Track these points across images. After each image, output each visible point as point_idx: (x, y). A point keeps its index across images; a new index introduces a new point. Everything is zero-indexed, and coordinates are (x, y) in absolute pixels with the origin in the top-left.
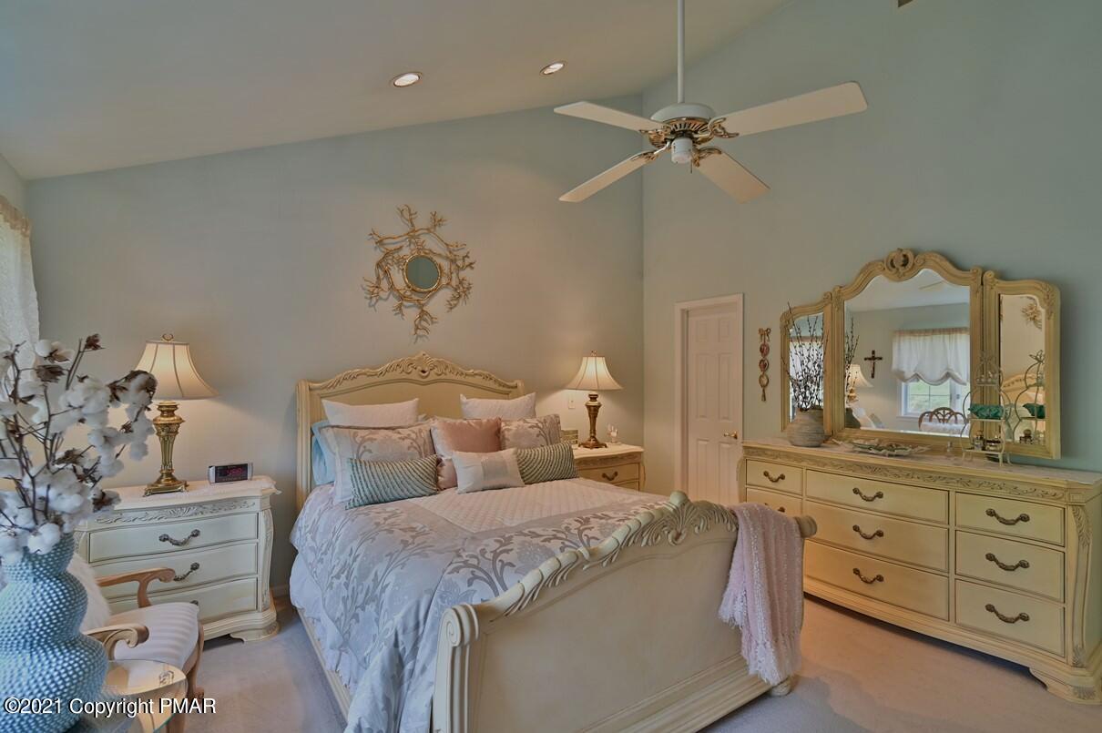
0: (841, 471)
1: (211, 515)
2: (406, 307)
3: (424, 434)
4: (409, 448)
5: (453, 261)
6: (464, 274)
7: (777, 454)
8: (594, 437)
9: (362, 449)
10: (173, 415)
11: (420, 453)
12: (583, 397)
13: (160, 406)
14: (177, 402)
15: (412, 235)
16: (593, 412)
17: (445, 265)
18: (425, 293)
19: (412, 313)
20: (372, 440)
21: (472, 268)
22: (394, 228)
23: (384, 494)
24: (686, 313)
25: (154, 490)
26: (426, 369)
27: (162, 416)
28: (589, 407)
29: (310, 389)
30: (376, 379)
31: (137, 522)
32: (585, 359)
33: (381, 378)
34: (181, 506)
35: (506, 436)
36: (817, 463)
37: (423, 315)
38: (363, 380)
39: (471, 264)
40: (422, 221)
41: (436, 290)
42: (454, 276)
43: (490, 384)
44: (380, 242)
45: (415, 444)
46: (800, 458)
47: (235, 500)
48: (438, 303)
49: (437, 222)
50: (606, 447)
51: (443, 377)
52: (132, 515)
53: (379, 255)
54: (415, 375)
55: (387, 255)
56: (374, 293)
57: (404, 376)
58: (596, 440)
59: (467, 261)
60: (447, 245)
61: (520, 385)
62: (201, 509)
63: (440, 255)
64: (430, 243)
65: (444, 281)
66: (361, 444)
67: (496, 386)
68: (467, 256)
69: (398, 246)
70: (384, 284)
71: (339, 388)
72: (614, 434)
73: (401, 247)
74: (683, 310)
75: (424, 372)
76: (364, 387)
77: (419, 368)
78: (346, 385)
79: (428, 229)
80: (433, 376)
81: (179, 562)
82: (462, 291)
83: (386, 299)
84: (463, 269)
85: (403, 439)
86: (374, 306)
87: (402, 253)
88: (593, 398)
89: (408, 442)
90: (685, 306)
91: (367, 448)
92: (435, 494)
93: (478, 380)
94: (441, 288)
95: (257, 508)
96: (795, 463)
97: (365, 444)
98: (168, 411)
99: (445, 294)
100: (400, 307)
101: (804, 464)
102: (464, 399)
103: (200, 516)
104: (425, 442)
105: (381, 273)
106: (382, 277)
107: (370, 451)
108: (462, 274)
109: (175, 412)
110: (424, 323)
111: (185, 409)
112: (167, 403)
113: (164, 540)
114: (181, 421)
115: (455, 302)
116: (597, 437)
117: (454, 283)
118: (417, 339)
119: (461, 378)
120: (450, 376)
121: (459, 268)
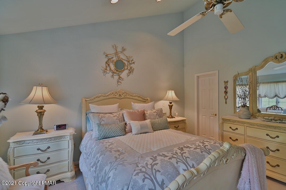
0: (261, 128)
1: (54, 141)
2: (115, 75)
3: (121, 115)
4: (116, 120)
5: (128, 62)
6: (132, 65)
7: (234, 121)
8: (171, 115)
9: (101, 120)
10: (43, 109)
11: (120, 121)
12: (167, 103)
13: (38, 106)
14: (44, 105)
15: (116, 53)
16: (171, 107)
17: (126, 63)
18: (120, 71)
19: (116, 77)
20: (104, 117)
21: (134, 64)
22: (111, 51)
23: (108, 135)
24: (198, 77)
25: (36, 133)
26: (121, 94)
27: (39, 109)
28: (169, 106)
29: (86, 101)
30: (106, 97)
31: (30, 144)
32: (168, 91)
33: (107, 97)
34: (44, 139)
35: (146, 115)
36: (251, 125)
37: (120, 78)
38: (102, 98)
39: (134, 62)
40: (119, 49)
41: (124, 70)
42: (129, 66)
43: (140, 99)
44: (107, 56)
45: (118, 118)
46: (244, 123)
47: (61, 136)
48: (124, 74)
49: (124, 50)
50: (175, 118)
51: (126, 97)
52: (28, 142)
53: (106, 60)
54: (117, 96)
55: (109, 59)
56: (105, 71)
57: (114, 96)
58: (171, 116)
59: (133, 62)
60: (127, 57)
61: (149, 99)
62: (50, 140)
63: (125, 60)
64: (122, 56)
65: (126, 68)
66: (101, 118)
67: (142, 100)
68: (133, 60)
69: (112, 57)
70: (108, 68)
71: (95, 100)
72: (177, 114)
73: (113, 57)
74: (197, 76)
75: (120, 95)
76: (102, 100)
77: (119, 94)
78: (97, 99)
79: (121, 52)
80: (123, 97)
81: (43, 157)
82: (131, 71)
83: (109, 73)
84: (131, 64)
85: (114, 117)
86: (105, 75)
87: (113, 59)
88: (171, 103)
89: (116, 118)
90: (198, 75)
91: (103, 120)
92: (125, 135)
93: (136, 98)
94: (125, 70)
95: (68, 139)
96: (242, 124)
97: (102, 118)
98: (41, 108)
99: (126, 72)
100: (113, 76)
101: (245, 125)
102: (133, 104)
103: (50, 142)
104: (121, 118)
105: (107, 65)
106: (107, 66)
107: (104, 121)
108: (131, 66)
109: (43, 108)
110: (120, 81)
111: (46, 107)
112: (40, 105)
113: (38, 150)
114: (45, 111)
115: (129, 74)
116: (172, 115)
117: (129, 68)
118: (118, 85)
119: (132, 97)
120: (128, 97)
121: (130, 64)
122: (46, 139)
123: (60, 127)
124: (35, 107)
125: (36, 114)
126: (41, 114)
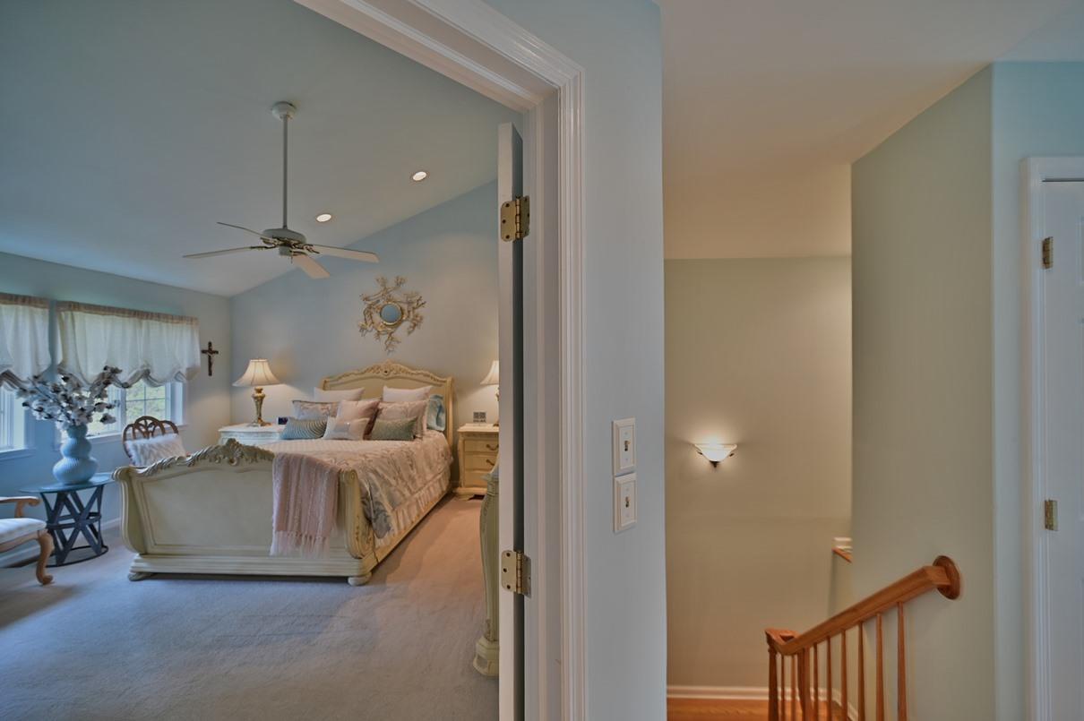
2: (381, 335)
5: (409, 303)
6: (420, 311)
10: (261, 393)
13: (255, 389)
14: (264, 387)
15: (385, 292)
17: (405, 307)
18: (394, 326)
19: (385, 338)
21: (424, 307)
22: (374, 289)
26: (388, 370)
27: (257, 393)
29: (325, 382)
30: (359, 376)
33: (363, 376)
37: (392, 338)
39: (423, 304)
40: (391, 284)
41: (400, 323)
42: (411, 313)
43: (429, 380)
44: (366, 299)
45: (327, 412)
47: (271, 433)
48: (401, 331)
49: (399, 283)
53: (365, 307)
54: (381, 374)
55: (370, 307)
56: (363, 328)
57: (375, 374)
59: (420, 303)
60: (407, 295)
63: (402, 302)
64: (396, 295)
65: (405, 317)
68: (419, 300)
69: (376, 300)
70: (369, 323)
71: (340, 381)
73: (378, 301)
75: (386, 372)
76: (352, 381)
77: (384, 370)
78: (344, 379)
79: (394, 287)
80: (391, 375)
82: (416, 324)
83: (371, 331)
84: (419, 306)
86: (364, 335)
87: (379, 304)
89: (324, 411)
93: (421, 377)
94: (403, 322)
98: (259, 391)
99: (406, 325)
100: (378, 335)
102: (386, 389)
105: (367, 317)
106: (367, 319)
108: (416, 311)
110: (392, 344)
111: (267, 390)
112: (258, 387)
114: (264, 395)
115: (412, 329)
117: (411, 317)
118: (386, 353)
119: (408, 376)
120: (402, 375)
121: (414, 308)
122: (257, 433)
123: (282, 421)
124: (252, 392)
125: (252, 400)
126: (260, 400)
